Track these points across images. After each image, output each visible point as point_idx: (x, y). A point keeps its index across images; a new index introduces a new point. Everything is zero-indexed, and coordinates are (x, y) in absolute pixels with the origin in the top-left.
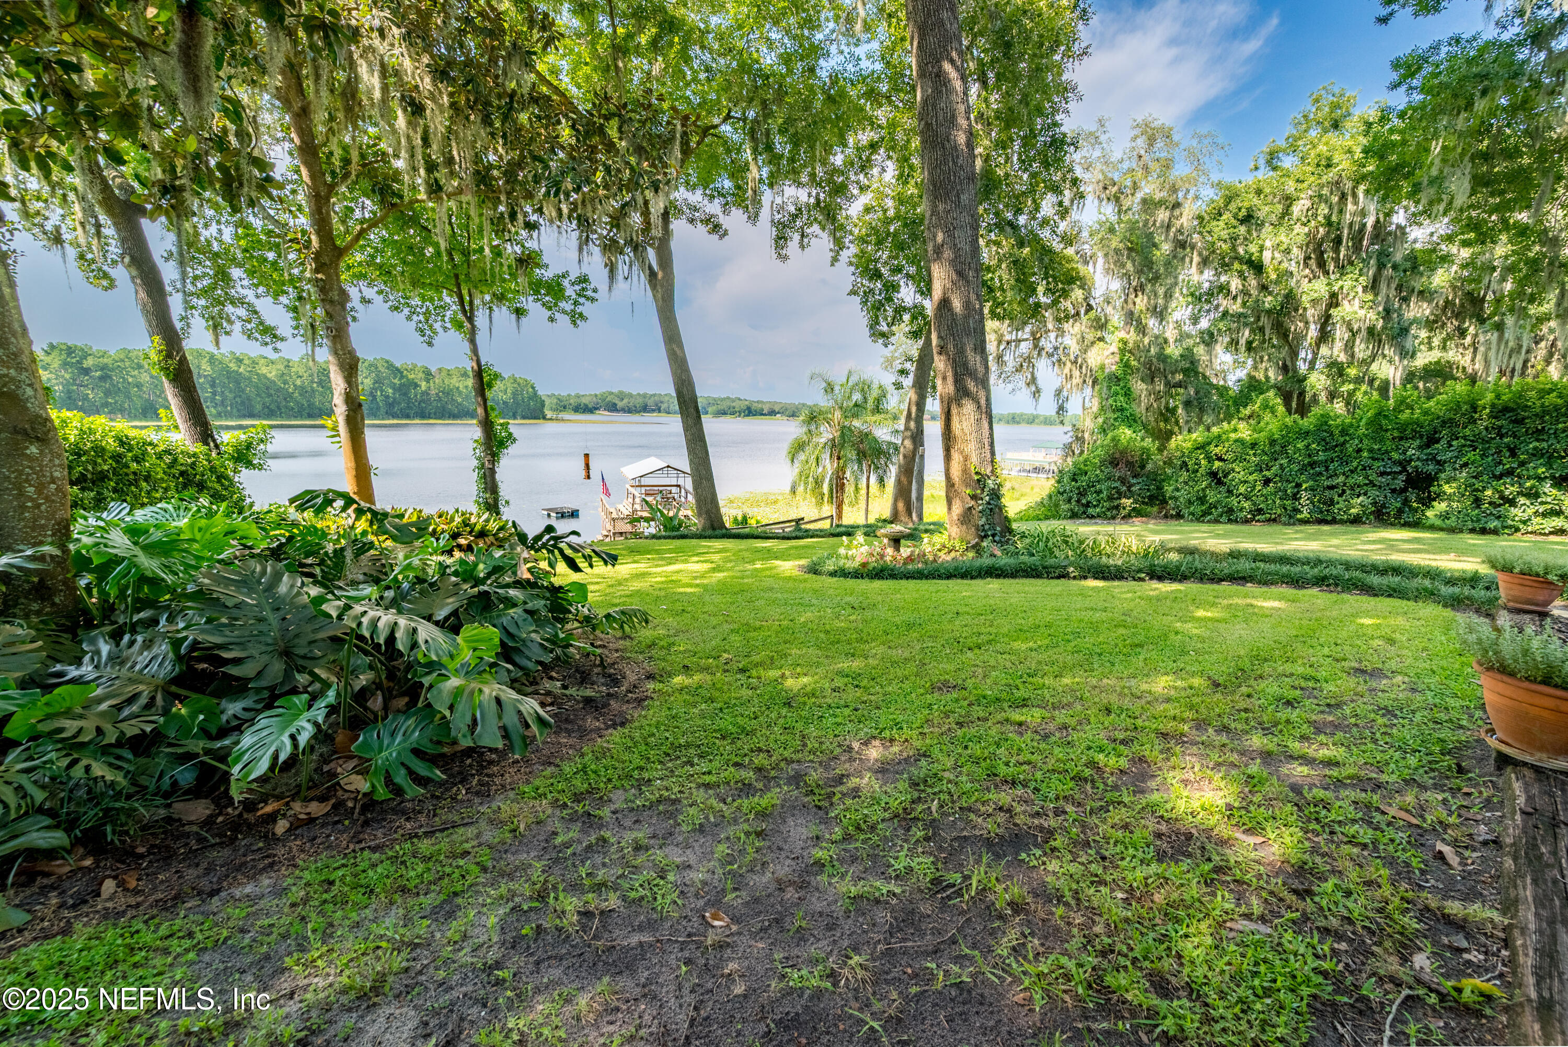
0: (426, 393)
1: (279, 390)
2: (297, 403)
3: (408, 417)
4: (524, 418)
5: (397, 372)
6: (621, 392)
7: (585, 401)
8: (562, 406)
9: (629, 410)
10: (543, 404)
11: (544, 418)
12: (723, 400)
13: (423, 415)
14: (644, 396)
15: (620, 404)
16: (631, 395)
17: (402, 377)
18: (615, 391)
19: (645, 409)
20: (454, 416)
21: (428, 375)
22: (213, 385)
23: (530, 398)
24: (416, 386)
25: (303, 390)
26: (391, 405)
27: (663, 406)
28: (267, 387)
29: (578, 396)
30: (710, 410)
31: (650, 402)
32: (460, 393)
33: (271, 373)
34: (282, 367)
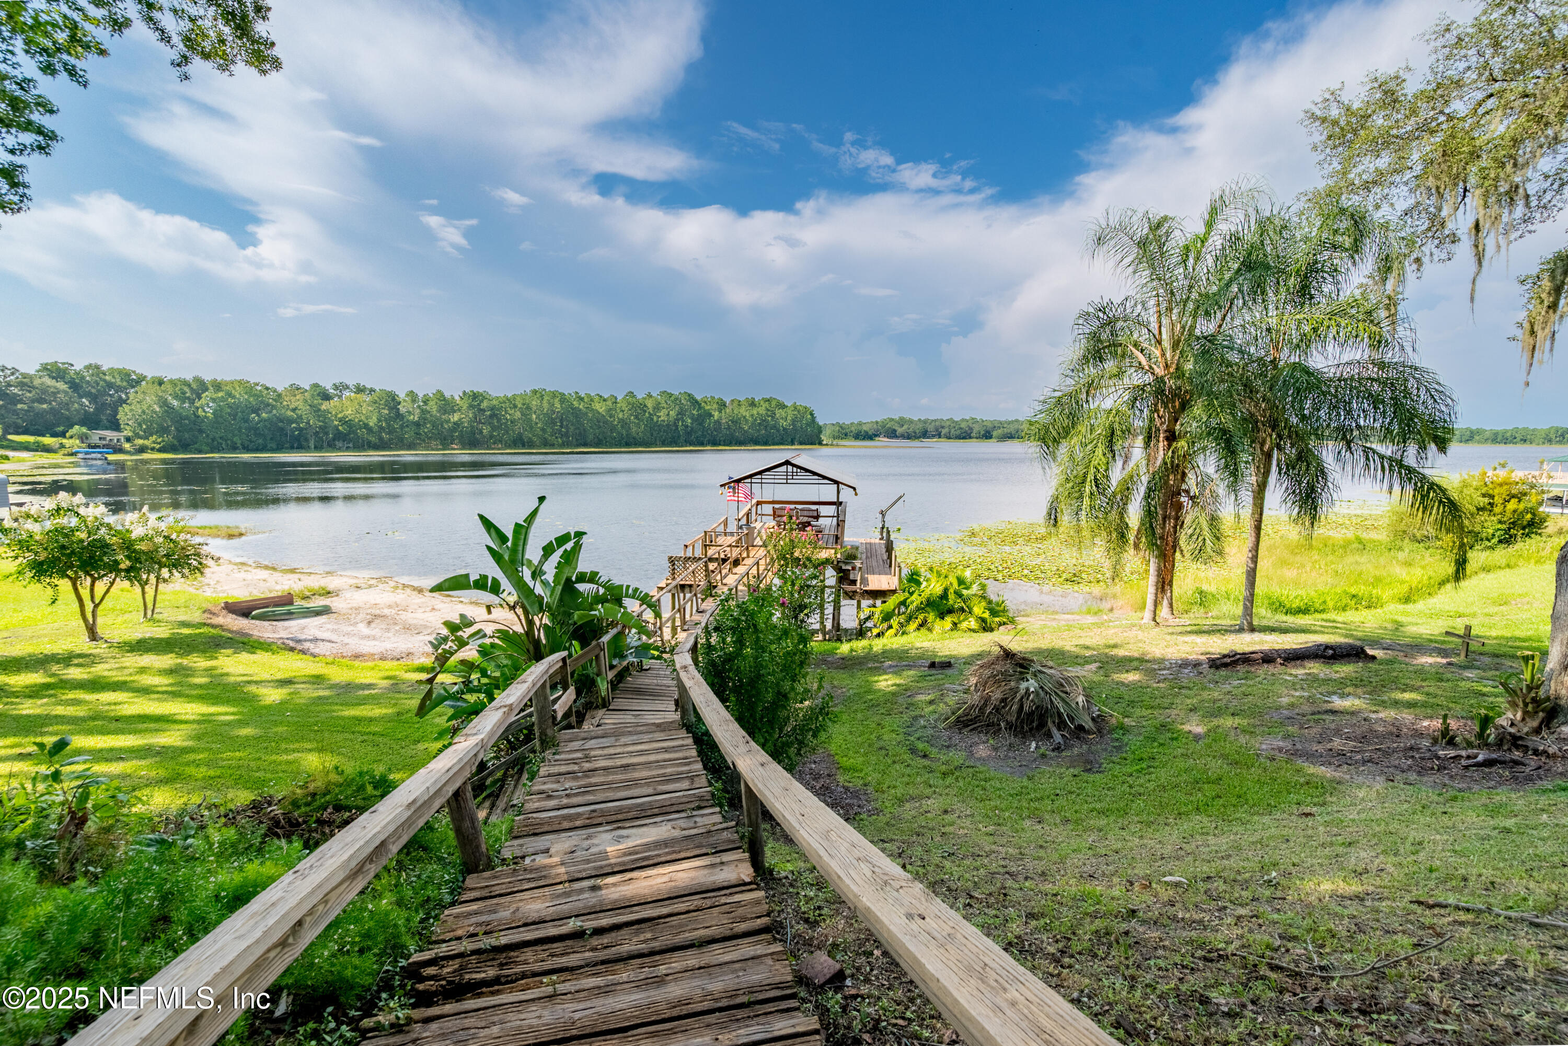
0: (718, 422)
1: (606, 422)
2: (619, 433)
3: (702, 444)
4: (801, 443)
5: (695, 403)
6: (902, 419)
7: (865, 428)
8: (844, 433)
9: (908, 437)
10: (820, 430)
11: (820, 443)
12: (1009, 423)
13: (714, 443)
14: (925, 422)
15: (900, 430)
16: (911, 422)
17: (700, 408)
18: (896, 417)
19: (925, 434)
20: (740, 443)
21: (722, 405)
22: (561, 421)
23: (807, 425)
24: (711, 415)
25: (623, 422)
26: (689, 434)
27: (944, 431)
28: (600, 421)
29: (860, 424)
30: (995, 433)
31: (931, 428)
32: (747, 421)
33: (600, 408)
34: (609, 403)
